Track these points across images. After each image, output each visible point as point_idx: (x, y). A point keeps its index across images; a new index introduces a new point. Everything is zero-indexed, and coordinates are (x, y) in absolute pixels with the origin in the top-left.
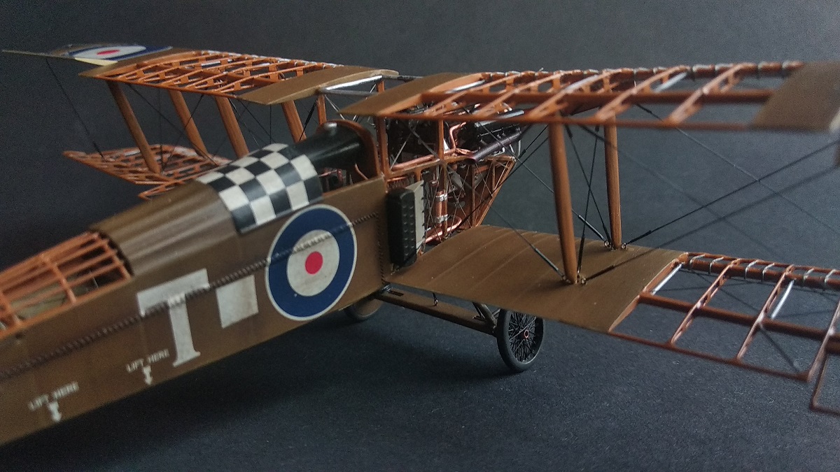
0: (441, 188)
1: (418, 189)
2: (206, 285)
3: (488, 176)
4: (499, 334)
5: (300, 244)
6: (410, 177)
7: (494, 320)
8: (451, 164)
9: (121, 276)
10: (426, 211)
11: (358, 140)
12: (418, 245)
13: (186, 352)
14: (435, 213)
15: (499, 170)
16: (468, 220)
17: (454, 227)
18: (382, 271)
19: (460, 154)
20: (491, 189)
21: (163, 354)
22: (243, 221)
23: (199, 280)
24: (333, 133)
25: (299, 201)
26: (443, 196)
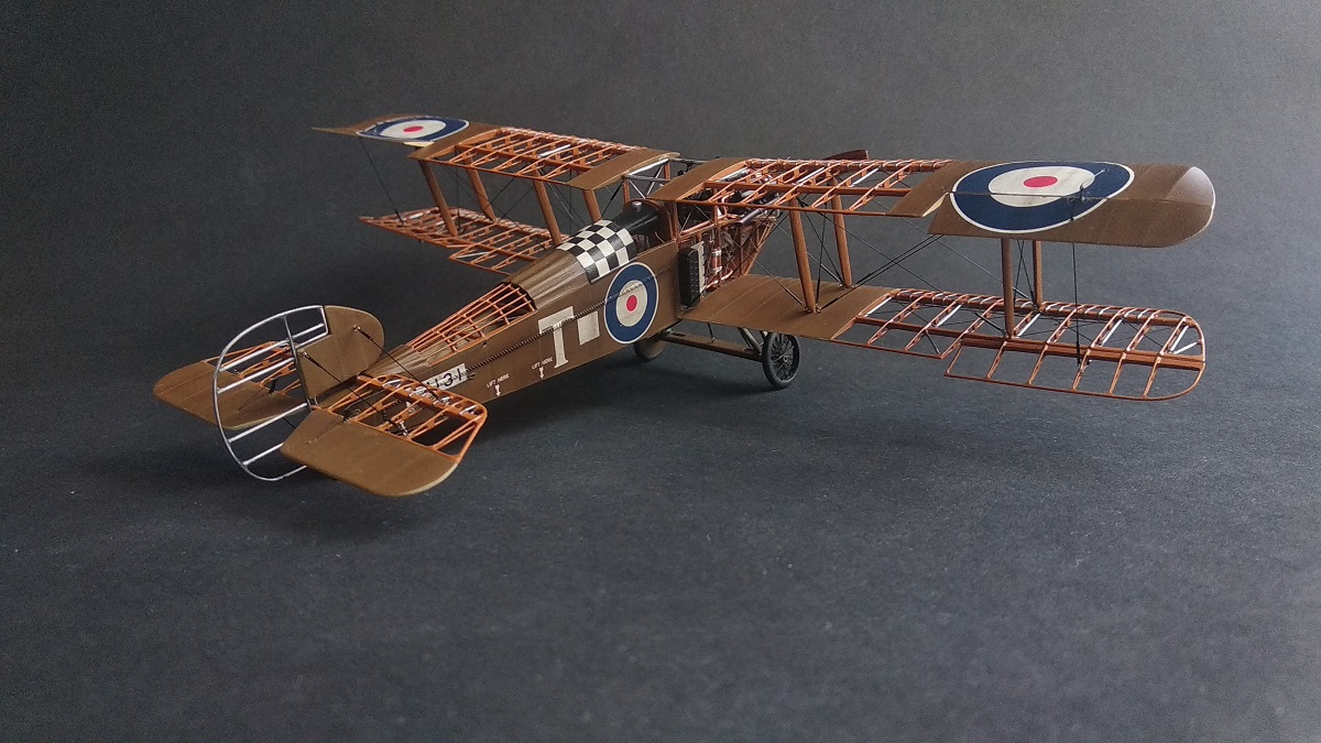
0: (716, 246)
1: (700, 248)
2: (573, 317)
3: (753, 235)
4: (763, 360)
5: (623, 290)
6: (694, 239)
7: (760, 349)
8: (723, 227)
9: (530, 310)
10: (705, 265)
11: (657, 213)
12: (701, 290)
13: (561, 360)
14: (712, 266)
15: (762, 228)
16: (738, 270)
17: (727, 276)
18: (675, 311)
19: (730, 218)
20: (756, 244)
21: (550, 360)
22: (592, 273)
23: (568, 313)
24: (639, 210)
25: (624, 260)
26: (718, 252)
